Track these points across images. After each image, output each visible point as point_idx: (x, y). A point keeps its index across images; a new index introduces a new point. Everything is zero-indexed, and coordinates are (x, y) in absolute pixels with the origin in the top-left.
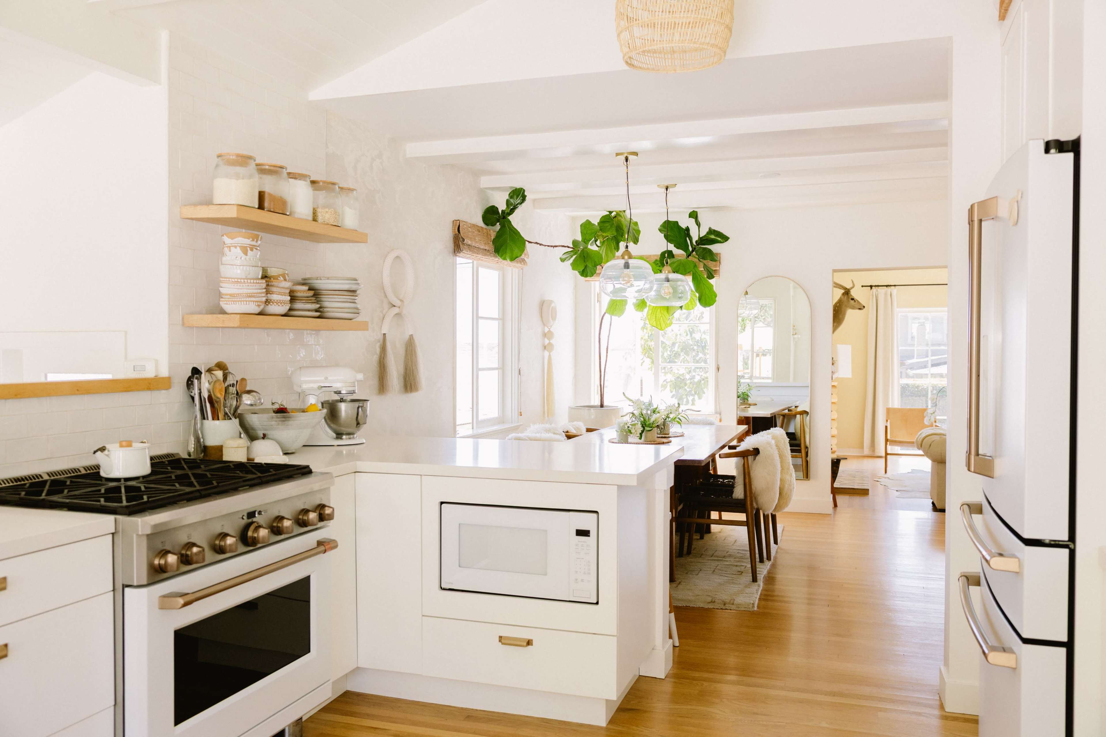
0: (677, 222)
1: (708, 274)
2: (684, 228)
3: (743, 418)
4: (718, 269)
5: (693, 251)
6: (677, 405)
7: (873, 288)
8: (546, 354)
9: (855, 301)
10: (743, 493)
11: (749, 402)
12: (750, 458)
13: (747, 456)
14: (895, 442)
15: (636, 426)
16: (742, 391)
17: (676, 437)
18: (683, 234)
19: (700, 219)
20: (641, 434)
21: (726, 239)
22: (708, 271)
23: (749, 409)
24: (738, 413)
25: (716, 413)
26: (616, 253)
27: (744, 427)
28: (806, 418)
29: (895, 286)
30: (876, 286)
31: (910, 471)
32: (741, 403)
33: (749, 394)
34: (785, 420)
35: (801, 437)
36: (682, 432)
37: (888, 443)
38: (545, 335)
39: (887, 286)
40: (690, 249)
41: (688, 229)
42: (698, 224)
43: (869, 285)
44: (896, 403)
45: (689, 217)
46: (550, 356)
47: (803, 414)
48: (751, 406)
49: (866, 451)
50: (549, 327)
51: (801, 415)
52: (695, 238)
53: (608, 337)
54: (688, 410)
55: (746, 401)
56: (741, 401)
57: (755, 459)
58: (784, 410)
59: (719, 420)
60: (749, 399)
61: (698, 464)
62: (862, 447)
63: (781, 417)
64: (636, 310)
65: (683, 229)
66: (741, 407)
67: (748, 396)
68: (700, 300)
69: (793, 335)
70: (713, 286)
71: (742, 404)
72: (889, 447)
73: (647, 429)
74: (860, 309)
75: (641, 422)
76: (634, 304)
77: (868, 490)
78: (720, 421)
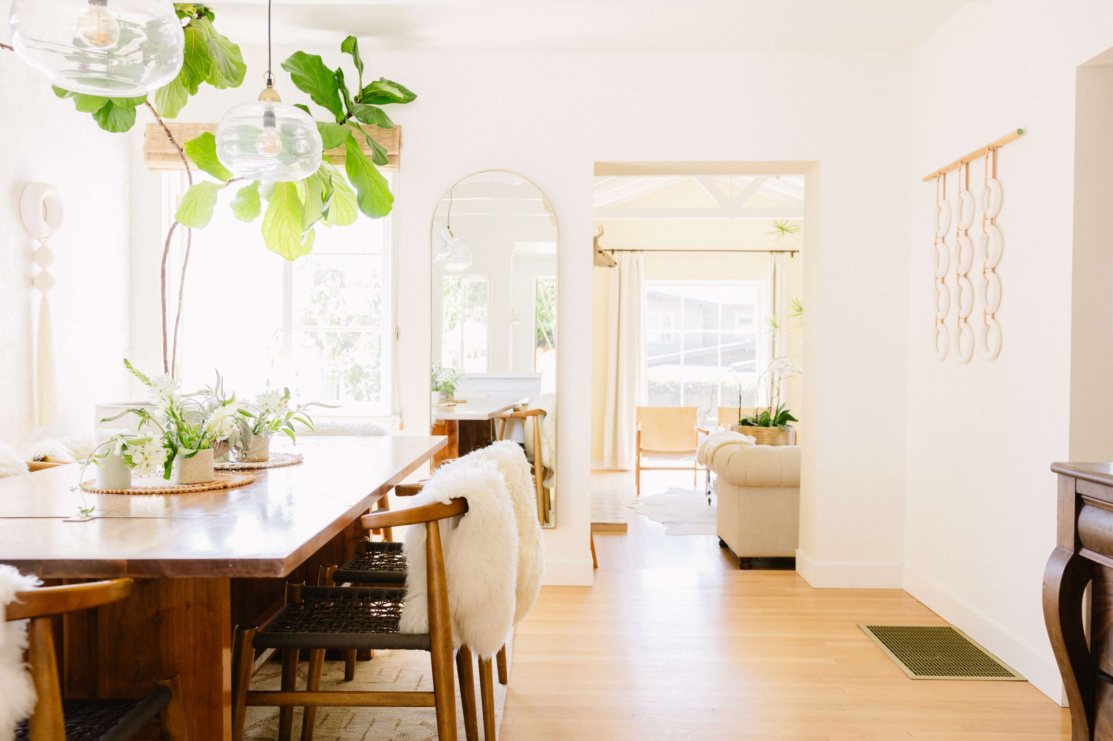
0: (319, 58)
1: (376, 154)
2: (335, 72)
3: (443, 423)
4: (396, 153)
5: (350, 115)
6: (282, 394)
7: (615, 252)
8: (36, 295)
9: (604, 255)
10: (425, 618)
11: (455, 399)
12: (444, 524)
13: (436, 521)
14: (650, 453)
15: (147, 445)
16: (443, 380)
17: (279, 466)
18: (330, 82)
19: (362, 55)
20: (167, 465)
21: (409, 97)
22: (377, 149)
23: (454, 407)
24: (434, 413)
25: (394, 413)
26: (189, 96)
27: (442, 439)
28: (542, 421)
29: (642, 250)
30: (618, 250)
31: (668, 491)
32: (443, 399)
33: (455, 385)
34: (506, 425)
35: (534, 450)
36: (298, 454)
37: (641, 453)
38: (31, 256)
39: (632, 251)
40: (345, 111)
41: (340, 74)
42: (359, 65)
43: (611, 249)
44: (643, 400)
45: (343, 51)
46: (44, 301)
47: (537, 415)
48: (458, 404)
49: (607, 464)
50: (43, 240)
51: (534, 416)
52: (354, 92)
53: (184, 269)
54: (312, 404)
55: (450, 395)
56: (442, 397)
57: (456, 525)
58: (507, 409)
59: (398, 427)
60: (455, 393)
61: (265, 571)
62: (601, 458)
63: (501, 421)
64: (238, 218)
65: (330, 72)
66: (441, 405)
67: (453, 388)
68: (361, 201)
69: (512, 321)
70: (387, 182)
71: (442, 401)
72: (642, 459)
73: (183, 451)
74: (610, 266)
75: (167, 436)
76: (234, 206)
77: (626, 525)
78: (402, 427)
